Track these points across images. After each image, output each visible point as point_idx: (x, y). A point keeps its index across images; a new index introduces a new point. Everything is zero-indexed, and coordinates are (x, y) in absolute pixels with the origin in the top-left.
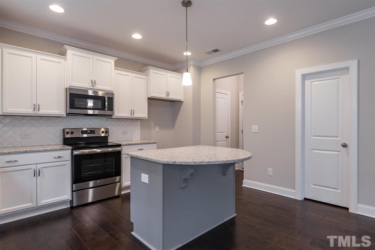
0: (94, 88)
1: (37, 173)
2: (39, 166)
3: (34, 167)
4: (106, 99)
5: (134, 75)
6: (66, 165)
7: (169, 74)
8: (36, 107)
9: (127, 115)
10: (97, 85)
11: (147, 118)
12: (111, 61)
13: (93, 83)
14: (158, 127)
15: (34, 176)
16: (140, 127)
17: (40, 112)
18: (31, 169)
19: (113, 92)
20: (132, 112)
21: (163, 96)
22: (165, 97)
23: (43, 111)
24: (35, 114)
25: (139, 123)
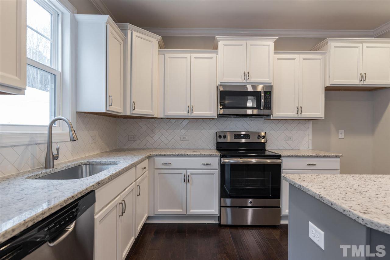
0: (247, 82)
1: (187, 179)
2: (189, 172)
3: (184, 172)
4: (263, 95)
5: (302, 56)
6: (213, 174)
7: (365, 45)
8: (190, 109)
9: (291, 113)
10: (251, 78)
11: (323, 118)
12: (269, 43)
13: (247, 75)
14: (343, 131)
15: (184, 182)
16: (311, 132)
17: (193, 114)
18: (181, 174)
19: (272, 84)
20: (299, 110)
21: (355, 81)
22: (359, 84)
23: (197, 113)
24: (189, 116)
25: (311, 125)
